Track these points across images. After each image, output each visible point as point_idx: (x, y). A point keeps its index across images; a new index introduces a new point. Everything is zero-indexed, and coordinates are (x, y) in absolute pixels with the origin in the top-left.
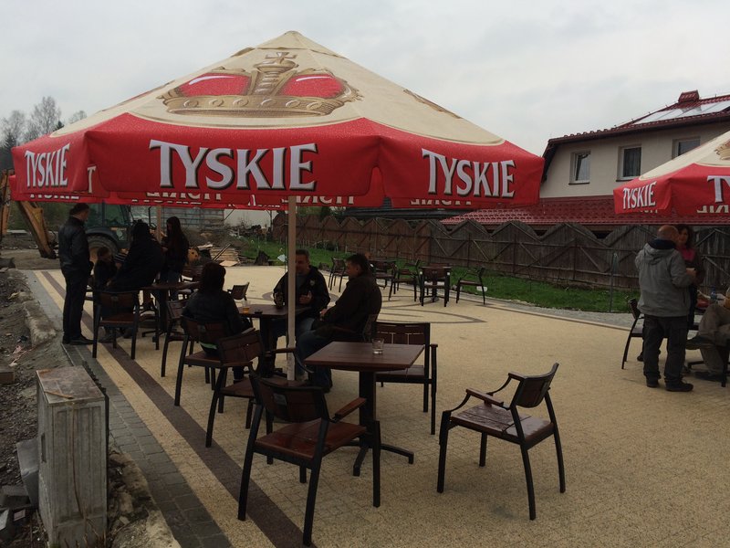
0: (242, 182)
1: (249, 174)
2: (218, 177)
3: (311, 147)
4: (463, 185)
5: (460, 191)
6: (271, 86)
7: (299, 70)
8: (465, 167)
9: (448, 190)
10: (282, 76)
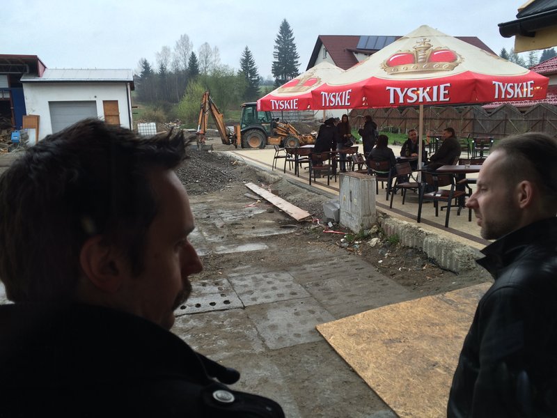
0: (421, 100)
1: (424, 97)
2: (412, 99)
3: (449, 85)
4: (510, 94)
5: (508, 97)
6: (423, 58)
7: (434, 48)
8: (511, 87)
9: (503, 97)
10: (427, 52)
